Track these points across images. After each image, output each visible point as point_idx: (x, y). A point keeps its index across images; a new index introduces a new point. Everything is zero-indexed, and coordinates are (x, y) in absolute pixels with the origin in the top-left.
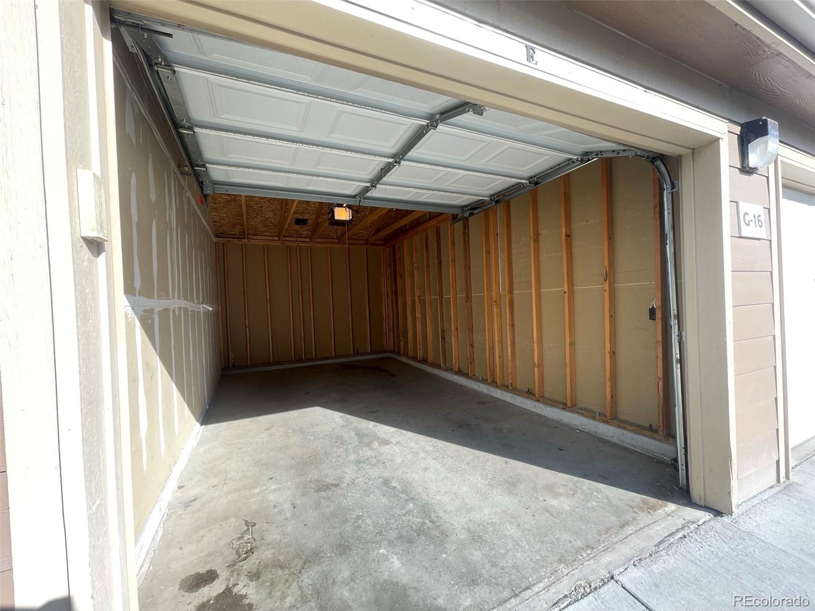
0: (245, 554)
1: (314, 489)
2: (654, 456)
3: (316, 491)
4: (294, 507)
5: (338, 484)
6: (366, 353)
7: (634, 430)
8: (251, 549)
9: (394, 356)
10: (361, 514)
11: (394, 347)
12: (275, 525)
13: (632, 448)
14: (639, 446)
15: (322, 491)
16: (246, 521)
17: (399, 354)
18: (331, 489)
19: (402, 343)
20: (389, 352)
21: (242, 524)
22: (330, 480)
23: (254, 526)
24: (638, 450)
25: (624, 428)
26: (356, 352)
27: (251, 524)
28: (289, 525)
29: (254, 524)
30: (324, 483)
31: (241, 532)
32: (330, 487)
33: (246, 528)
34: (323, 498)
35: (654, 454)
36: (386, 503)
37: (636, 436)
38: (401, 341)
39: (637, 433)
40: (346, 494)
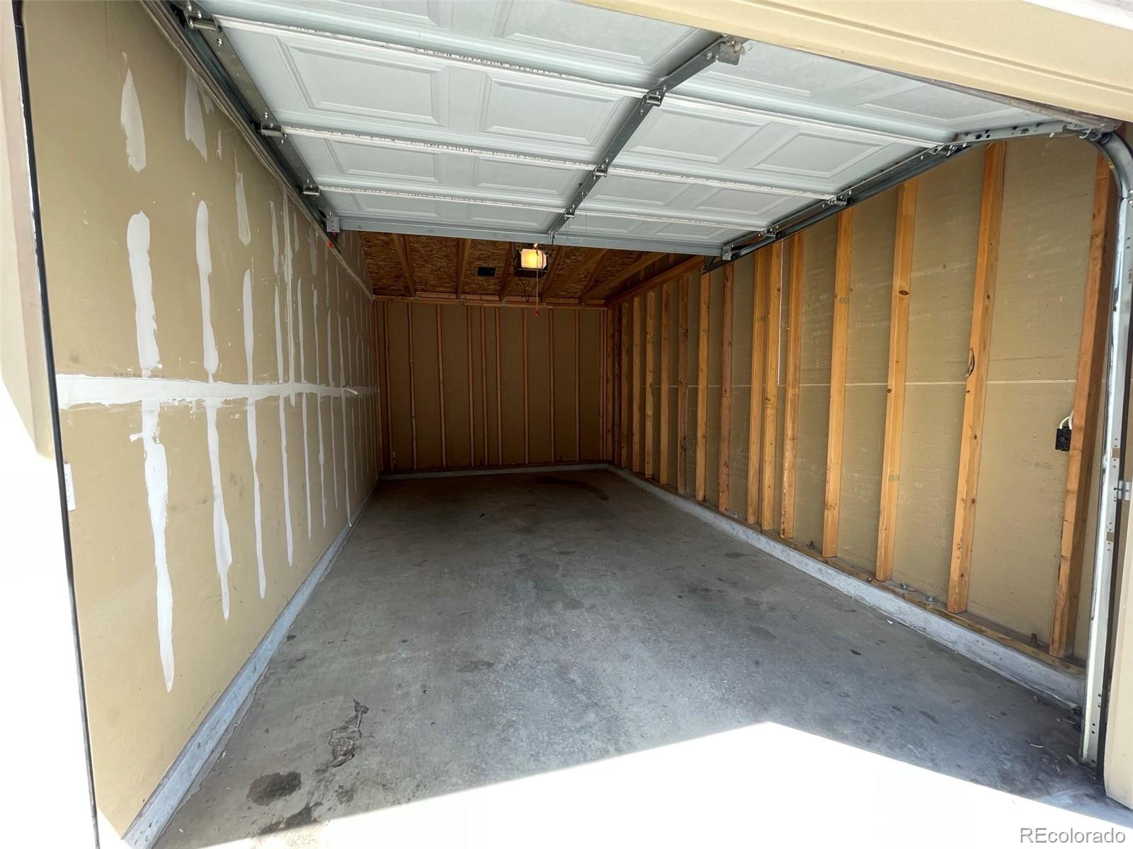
0: (344, 755)
1: (457, 665)
2: (1036, 689)
3: (461, 670)
4: (424, 692)
5: (493, 664)
6: (573, 463)
7: (1000, 638)
8: (353, 749)
9: (612, 469)
10: (514, 719)
11: (613, 457)
12: (393, 716)
13: (994, 669)
14: (1008, 668)
15: (468, 671)
16: (357, 703)
17: (619, 466)
18: (480, 669)
19: (624, 451)
20: (606, 462)
21: (351, 706)
22: (483, 655)
23: (366, 712)
24: (1002, 673)
25: (980, 632)
26: (558, 458)
27: (362, 709)
28: (411, 720)
29: (366, 710)
30: (473, 659)
31: (346, 720)
32: (481, 667)
33: (354, 714)
34: (468, 683)
35: (1035, 687)
36: (555, 706)
37: (1001, 650)
38: (623, 447)
39: (1005, 646)
40: (500, 681)
